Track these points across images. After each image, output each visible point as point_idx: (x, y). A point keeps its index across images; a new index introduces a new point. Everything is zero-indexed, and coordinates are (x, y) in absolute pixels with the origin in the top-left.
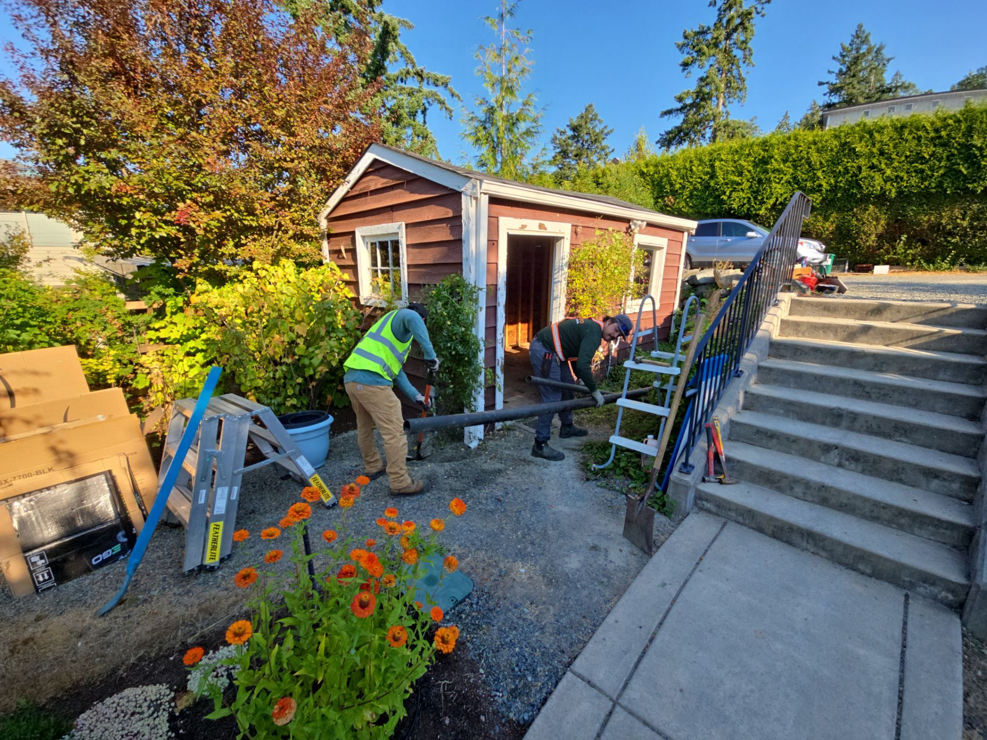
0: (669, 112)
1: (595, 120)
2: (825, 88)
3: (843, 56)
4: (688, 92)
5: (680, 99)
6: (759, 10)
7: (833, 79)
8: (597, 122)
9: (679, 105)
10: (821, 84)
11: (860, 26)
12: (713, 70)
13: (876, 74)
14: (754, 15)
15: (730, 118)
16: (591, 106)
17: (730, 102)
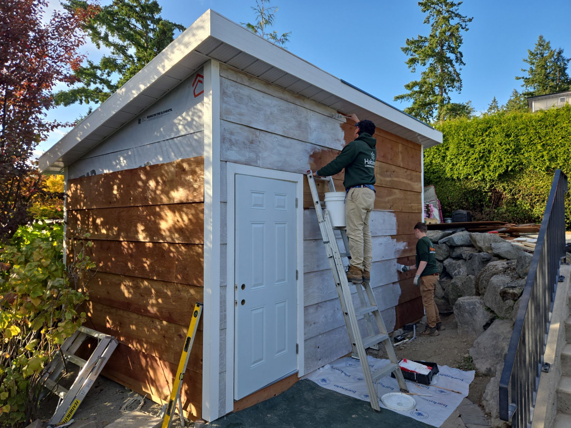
0: (402, 97)
2: (522, 82)
3: (531, 59)
4: (415, 83)
5: (409, 88)
6: (464, 26)
7: (527, 75)
9: (409, 92)
10: (518, 78)
11: (541, 37)
14: (460, 29)
15: (451, 102)
17: (450, 90)
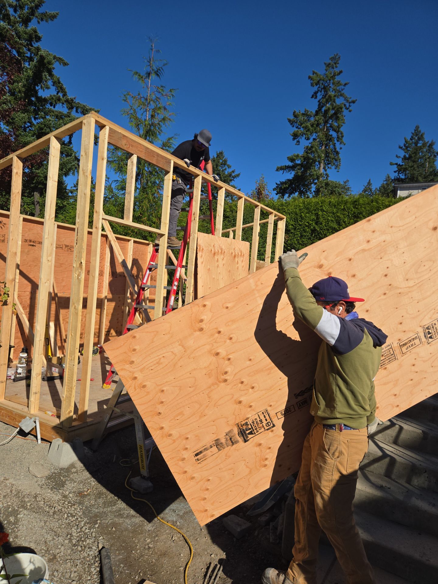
0: (283, 168)
1: (225, 165)
2: (395, 168)
3: (407, 147)
4: (298, 156)
5: (292, 160)
6: (347, 107)
7: (400, 161)
8: (226, 167)
9: (291, 164)
10: (391, 164)
11: (417, 127)
12: (316, 143)
13: (429, 163)
14: (344, 109)
15: (329, 179)
16: (221, 153)
17: (329, 168)
